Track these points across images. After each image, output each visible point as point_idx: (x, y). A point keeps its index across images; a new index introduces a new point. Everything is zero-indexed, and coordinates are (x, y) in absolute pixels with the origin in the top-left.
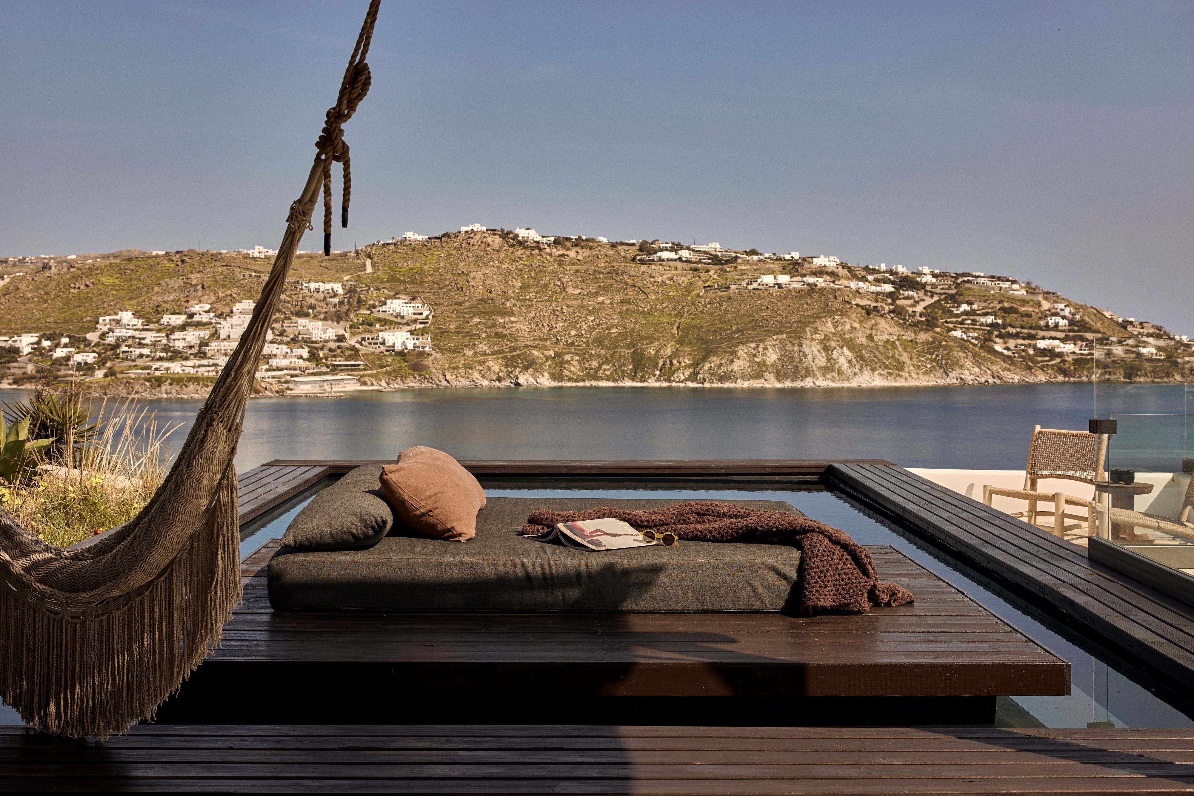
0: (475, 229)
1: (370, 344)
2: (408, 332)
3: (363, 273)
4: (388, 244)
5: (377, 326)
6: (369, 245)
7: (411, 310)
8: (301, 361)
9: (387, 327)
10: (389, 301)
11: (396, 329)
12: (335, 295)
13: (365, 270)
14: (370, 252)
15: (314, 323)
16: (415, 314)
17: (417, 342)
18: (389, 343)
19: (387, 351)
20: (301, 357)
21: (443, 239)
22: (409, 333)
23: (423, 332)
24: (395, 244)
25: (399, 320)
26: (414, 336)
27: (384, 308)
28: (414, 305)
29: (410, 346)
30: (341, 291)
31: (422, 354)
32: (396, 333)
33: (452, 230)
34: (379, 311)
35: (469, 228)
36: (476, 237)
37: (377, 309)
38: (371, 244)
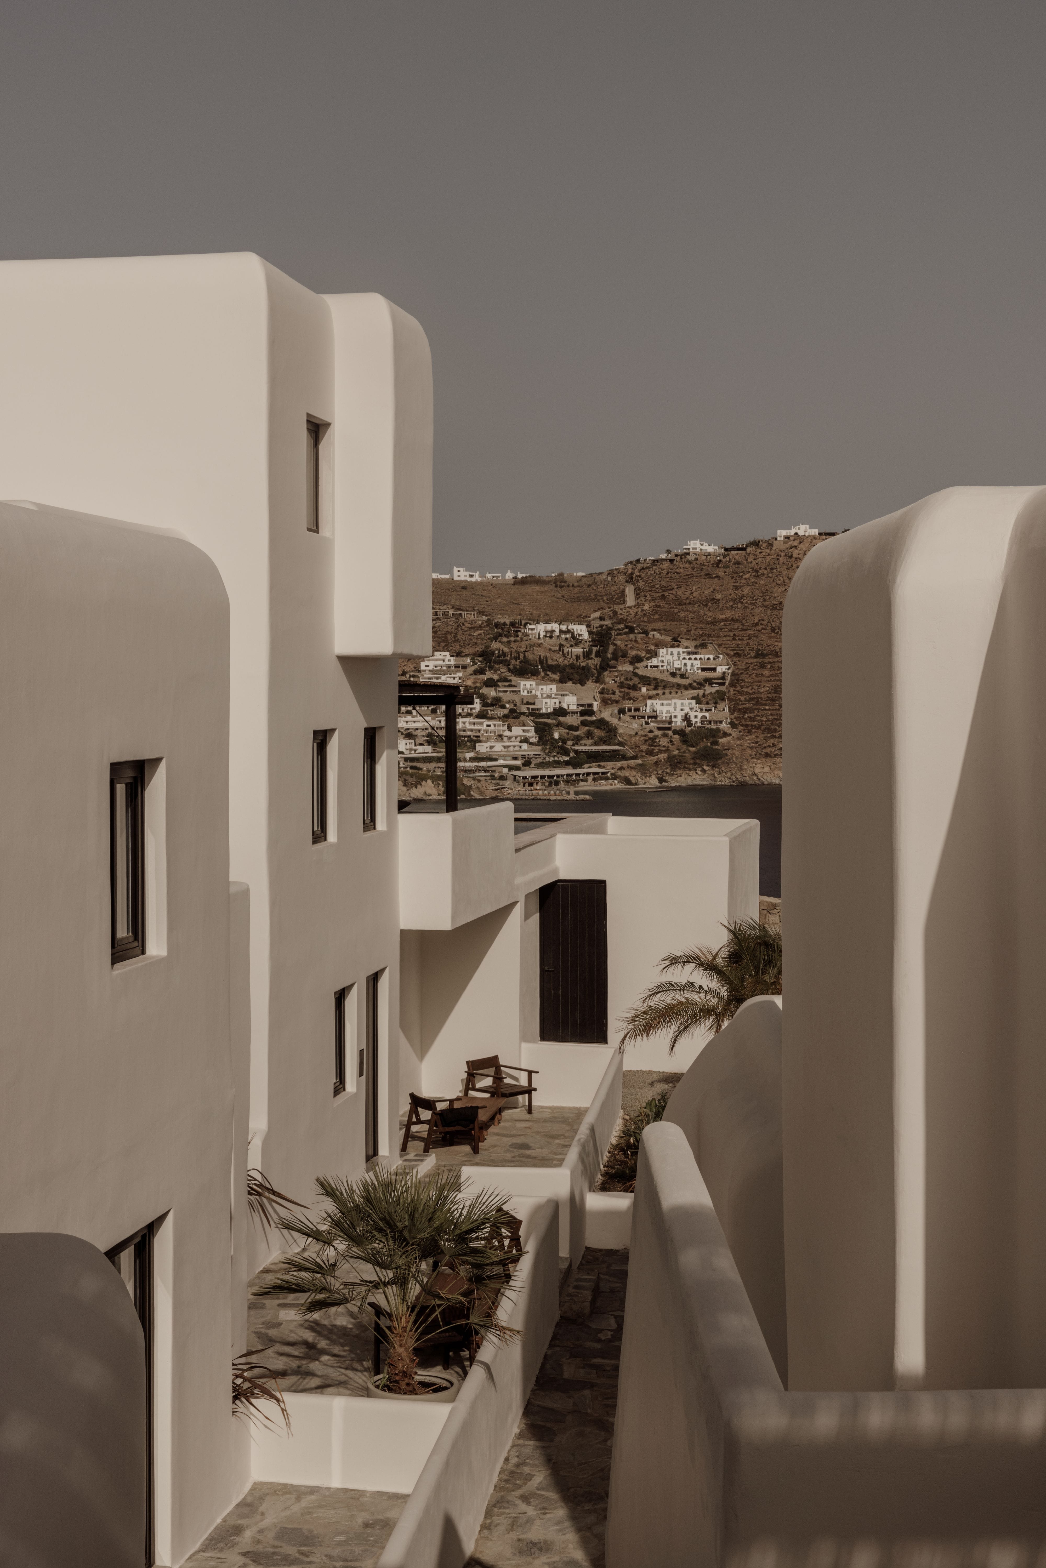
0: (801, 533)
1: (634, 717)
2: (693, 698)
3: (622, 606)
4: (662, 560)
5: (644, 690)
6: (631, 562)
7: (697, 664)
8: (525, 746)
9: (660, 692)
10: (662, 652)
11: (673, 694)
12: (576, 641)
13: (624, 602)
14: (632, 574)
15: (544, 687)
16: (703, 670)
17: (707, 714)
18: (664, 716)
19: (659, 729)
20: (525, 740)
21: (749, 550)
22: (694, 702)
23: (720, 697)
24: (671, 561)
25: (677, 680)
26: (701, 706)
27: (654, 662)
28: (702, 656)
29: (696, 721)
30: (586, 636)
31: (714, 734)
32: (673, 701)
33: (762, 535)
34: (647, 666)
35: (792, 532)
36: (801, 546)
37: (644, 663)
38: (634, 559)
